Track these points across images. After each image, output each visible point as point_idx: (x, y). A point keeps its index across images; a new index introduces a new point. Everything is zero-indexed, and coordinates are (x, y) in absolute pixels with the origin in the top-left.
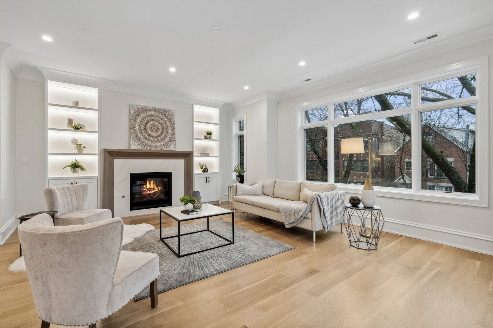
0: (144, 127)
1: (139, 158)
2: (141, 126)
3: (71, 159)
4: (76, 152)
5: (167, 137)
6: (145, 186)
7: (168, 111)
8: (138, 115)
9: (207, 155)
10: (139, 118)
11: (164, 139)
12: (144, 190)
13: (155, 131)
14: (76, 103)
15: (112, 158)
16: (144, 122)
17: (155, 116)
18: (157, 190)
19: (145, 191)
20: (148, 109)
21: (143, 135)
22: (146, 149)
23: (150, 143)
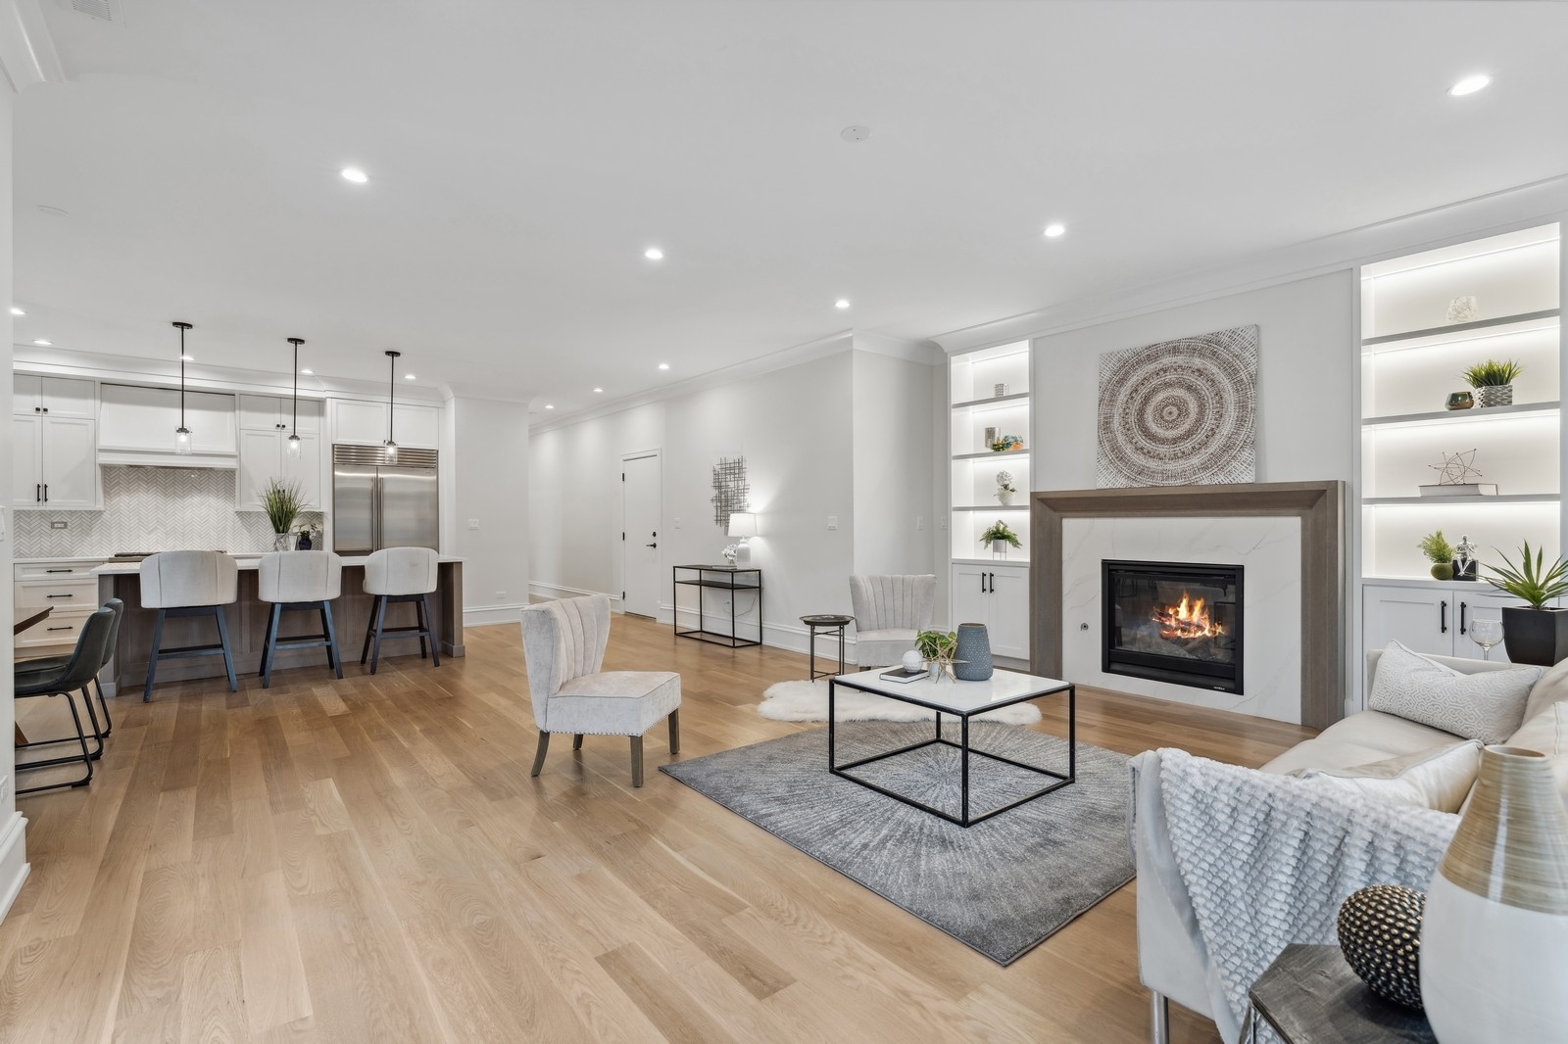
0: (1138, 414)
1: (1123, 513)
2: (1127, 414)
3: (990, 519)
4: (998, 503)
5: (1217, 436)
7: (1225, 339)
8: (1121, 382)
10: (1123, 389)
11: (1204, 444)
12: (1168, 623)
13: (1174, 420)
14: (999, 387)
15: (1056, 515)
16: (1138, 398)
17: (1176, 370)
18: (1209, 635)
20: (1152, 354)
21: (1134, 441)
22: (1142, 484)
23: (1153, 464)
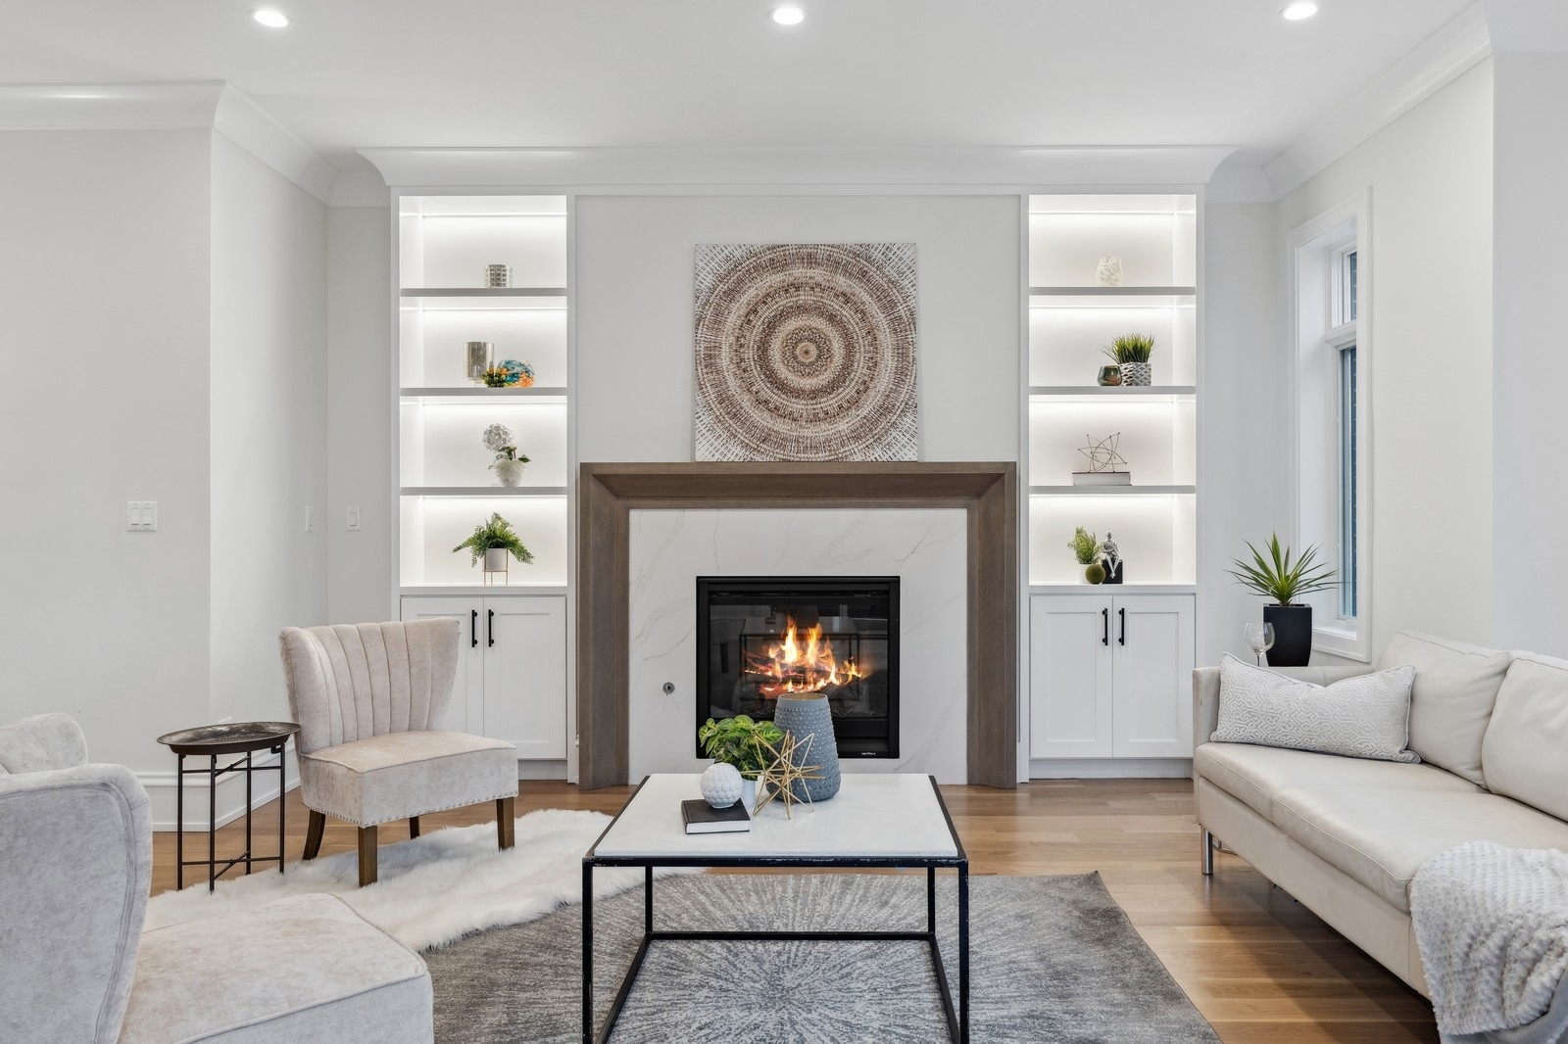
0: (759, 348)
1: (733, 502)
2: (741, 346)
3: (479, 512)
4: (496, 481)
5: (871, 393)
6: (772, 654)
7: (877, 255)
8: (731, 294)
9: (1120, 481)
10: (734, 307)
11: (854, 402)
12: (770, 674)
13: (812, 364)
14: (497, 274)
15: (619, 504)
16: (758, 324)
17: (812, 289)
18: (837, 682)
19: (775, 678)
20: (777, 258)
21: (754, 389)
22: (766, 457)
23: (783, 427)
